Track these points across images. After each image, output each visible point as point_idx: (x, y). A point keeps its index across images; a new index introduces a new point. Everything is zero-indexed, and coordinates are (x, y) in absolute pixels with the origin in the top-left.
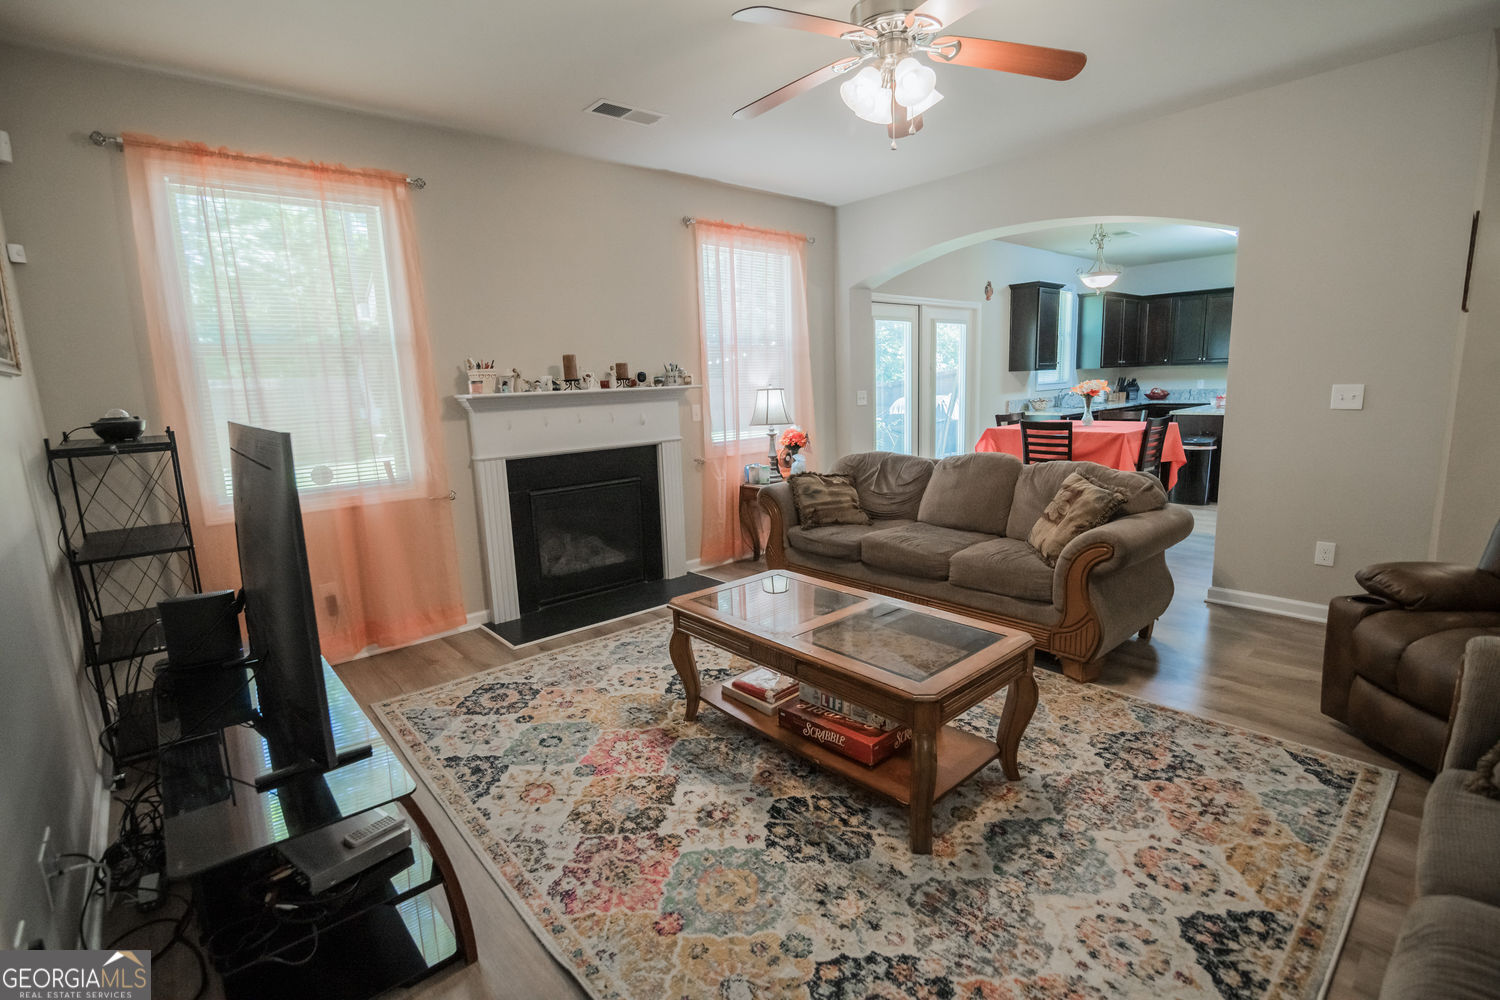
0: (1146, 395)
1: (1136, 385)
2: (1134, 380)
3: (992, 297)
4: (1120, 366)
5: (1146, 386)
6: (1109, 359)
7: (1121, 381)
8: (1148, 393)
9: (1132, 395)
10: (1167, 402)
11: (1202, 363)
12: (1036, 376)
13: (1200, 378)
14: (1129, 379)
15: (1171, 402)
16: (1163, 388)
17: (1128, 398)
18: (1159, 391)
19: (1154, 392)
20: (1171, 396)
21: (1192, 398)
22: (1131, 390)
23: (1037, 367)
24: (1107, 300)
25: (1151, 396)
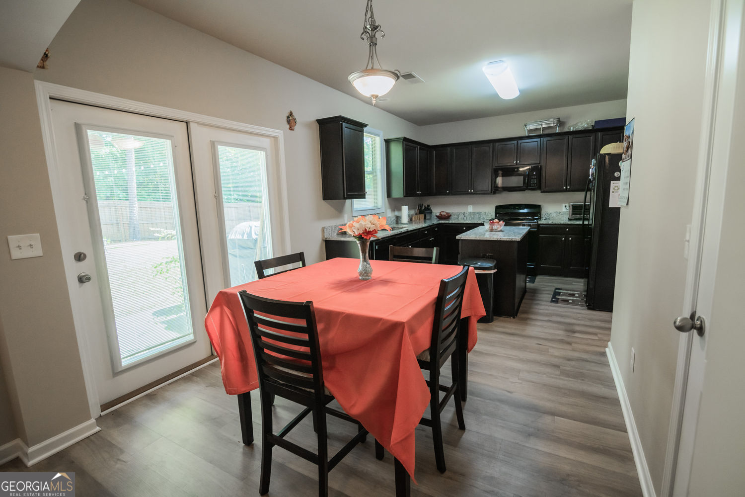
0: (436, 216)
1: (430, 209)
2: (428, 206)
3: (296, 128)
4: (418, 195)
5: (436, 211)
6: (410, 190)
7: (420, 206)
8: (438, 214)
9: (428, 217)
10: (451, 222)
11: (471, 193)
12: (352, 204)
13: (470, 205)
14: (426, 204)
15: (453, 222)
16: (448, 211)
17: (425, 218)
18: (445, 214)
19: (442, 215)
20: (452, 217)
21: (465, 218)
22: (427, 213)
23: (345, 196)
24: (406, 145)
25: (440, 217)
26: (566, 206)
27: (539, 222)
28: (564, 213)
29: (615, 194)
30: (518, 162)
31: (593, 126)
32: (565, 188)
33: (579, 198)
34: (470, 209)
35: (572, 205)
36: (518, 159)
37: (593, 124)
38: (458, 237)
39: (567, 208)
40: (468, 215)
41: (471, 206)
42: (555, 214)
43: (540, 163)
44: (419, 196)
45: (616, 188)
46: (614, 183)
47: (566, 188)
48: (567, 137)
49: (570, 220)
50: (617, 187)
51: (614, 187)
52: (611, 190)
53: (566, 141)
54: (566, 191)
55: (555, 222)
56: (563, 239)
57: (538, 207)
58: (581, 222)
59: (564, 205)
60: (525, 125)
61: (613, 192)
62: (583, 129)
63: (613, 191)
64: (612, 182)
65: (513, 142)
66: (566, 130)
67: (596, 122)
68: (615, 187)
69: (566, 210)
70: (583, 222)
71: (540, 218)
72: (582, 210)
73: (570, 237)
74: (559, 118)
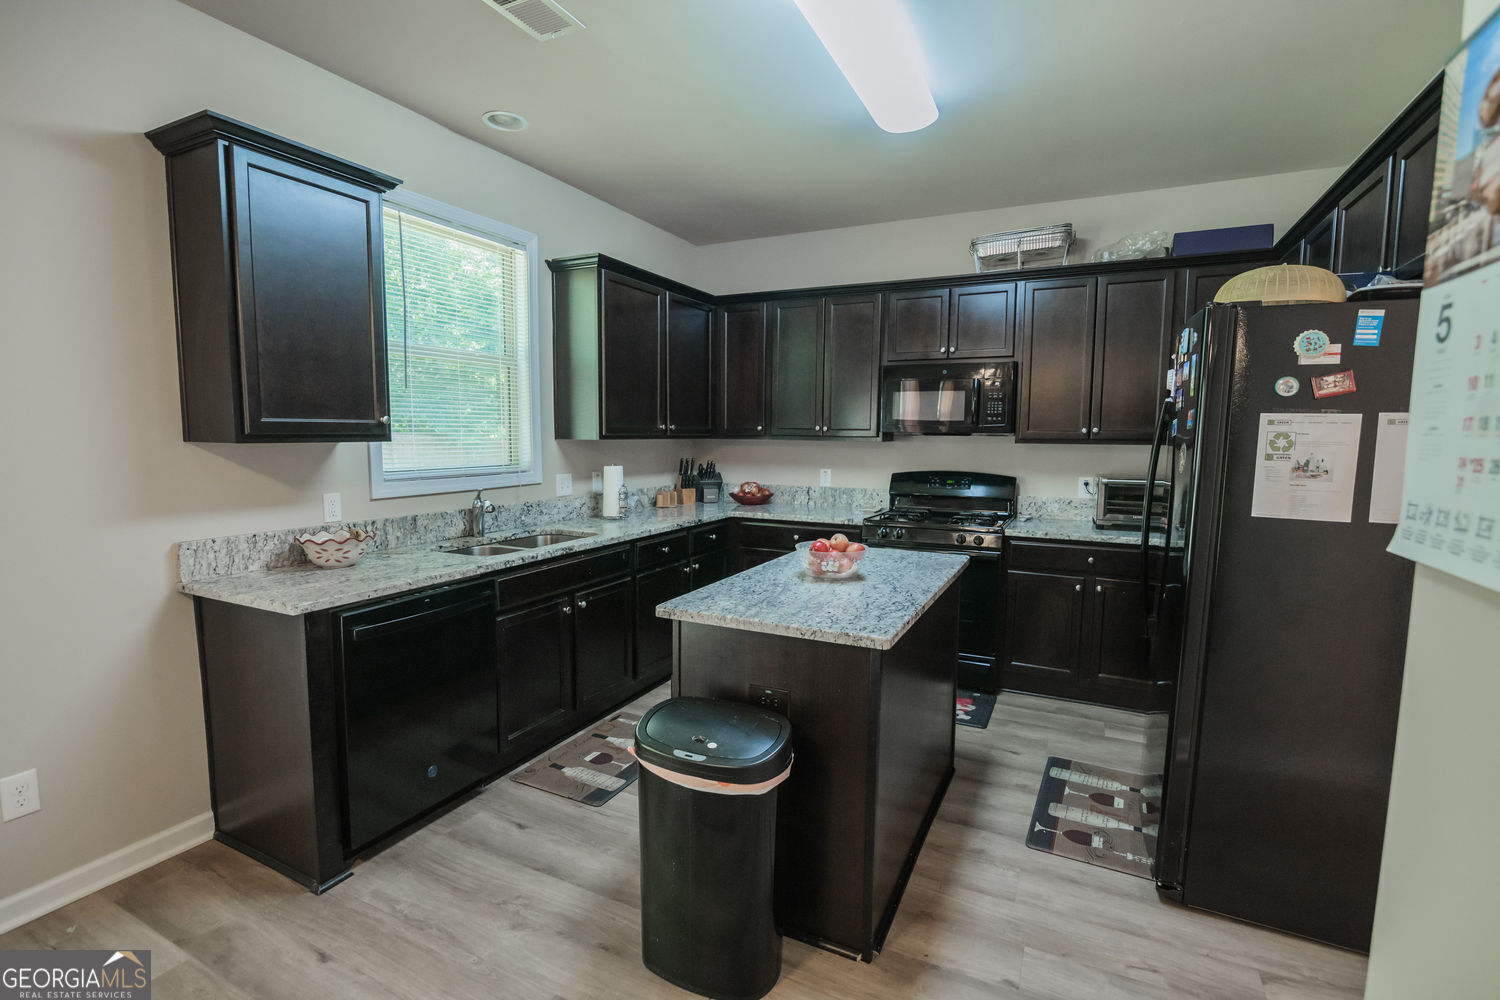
0: (732, 495)
1: (716, 476)
2: (712, 465)
4: (664, 435)
5: (736, 479)
7: (687, 466)
8: (736, 490)
9: (708, 495)
11: (824, 436)
13: (826, 467)
14: (702, 462)
16: (761, 483)
17: (701, 499)
18: (754, 490)
19: (743, 491)
20: (777, 499)
21: (811, 503)
22: (708, 484)
23: (247, 430)
24: (609, 280)
25: (743, 499)
26: (1086, 484)
27: (1008, 532)
28: (1083, 504)
29: (1275, 463)
30: (952, 349)
31: (1167, 249)
32: (1084, 430)
33: (1131, 461)
34: (826, 479)
35: (1106, 485)
36: (953, 342)
37: (1169, 244)
38: (661, 610)
39: (1090, 488)
40: (817, 494)
41: (829, 471)
42: (1057, 505)
43: (1013, 356)
44: (668, 437)
45: (1281, 443)
46: (1271, 422)
47: (1089, 431)
48: (1091, 281)
49: (1100, 527)
50: (1286, 436)
51: (1271, 437)
52: (1262, 448)
53: (1088, 290)
54: (1088, 439)
55: (1055, 532)
56: (1078, 587)
57: (1010, 482)
58: (1134, 538)
59: (1082, 481)
60: (973, 244)
61: (1269, 457)
62: (1138, 256)
63: (1270, 451)
64: (1264, 417)
65: (939, 292)
66: (1090, 258)
67: (1177, 236)
68: (1278, 436)
69: (1088, 496)
70: (1146, 539)
71: (1013, 515)
72: (1141, 498)
73: (1101, 583)
74: (1069, 225)
